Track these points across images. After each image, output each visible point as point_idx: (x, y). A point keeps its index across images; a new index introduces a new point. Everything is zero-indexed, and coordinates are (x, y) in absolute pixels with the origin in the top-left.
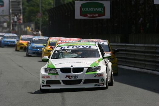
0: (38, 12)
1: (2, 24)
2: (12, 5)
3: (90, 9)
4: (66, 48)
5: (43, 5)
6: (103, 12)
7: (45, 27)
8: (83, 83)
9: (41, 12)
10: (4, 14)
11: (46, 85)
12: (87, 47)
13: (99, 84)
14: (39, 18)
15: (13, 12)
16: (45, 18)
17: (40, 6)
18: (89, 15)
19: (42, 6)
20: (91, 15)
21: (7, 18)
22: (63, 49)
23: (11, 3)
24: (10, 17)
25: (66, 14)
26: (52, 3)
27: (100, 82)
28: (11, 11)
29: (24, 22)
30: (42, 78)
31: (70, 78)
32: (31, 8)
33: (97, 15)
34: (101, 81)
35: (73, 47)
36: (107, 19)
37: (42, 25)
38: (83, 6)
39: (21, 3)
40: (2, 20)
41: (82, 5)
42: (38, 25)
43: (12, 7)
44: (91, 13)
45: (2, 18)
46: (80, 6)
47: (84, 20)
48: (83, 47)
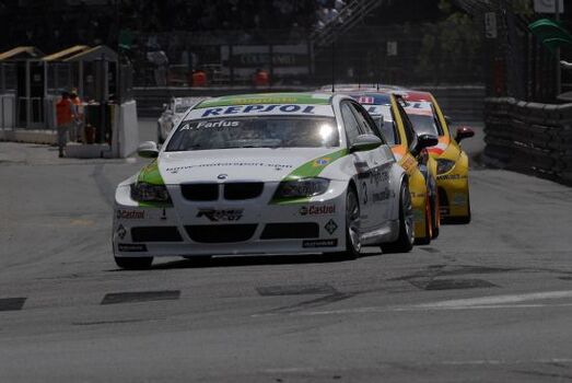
4: (221, 114)
8: (261, 238)
11: (129, 245)
12: (297, 108)
13: (318, 241)
22: (211, 116)
27: (323, 234)
30: (118, 217)
31: (213, 219)
34: (325, 231)
35: (247, 110)
48: (283, 109)
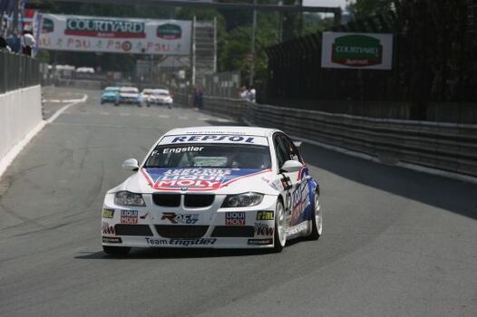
0: (247, 51)
1: (174, 73)
2: (197, 35)
3: (353, 49)
5: (259, 38)
6: (377, 55)
7: (261, 82)
9: (253, 51)
10: (181, 53)
14: (249, 64)
15: (199, 49)
16: (262, 63)
17: (254, 39)
18: (349, 61)
19: (256, 40)
20: (354, 62)
21: (185, 60)
23: (195, 32)
24: (191, 59)
25: (304, 57)
26: (277, 35)
28: (194, 47)
29: (219, 70)
32: (235, 43)
33: (365, 62)
36: (386, 71)
37: (255, 78)
38: (338, 42)
39: (215, 33)
40: (177, 64)
41: (336, 40)
42: (247, 77)
43: (196, 40)
44: (353, 56)
45: (176, 61)
46: (333, 42)
47: (339, 70)
